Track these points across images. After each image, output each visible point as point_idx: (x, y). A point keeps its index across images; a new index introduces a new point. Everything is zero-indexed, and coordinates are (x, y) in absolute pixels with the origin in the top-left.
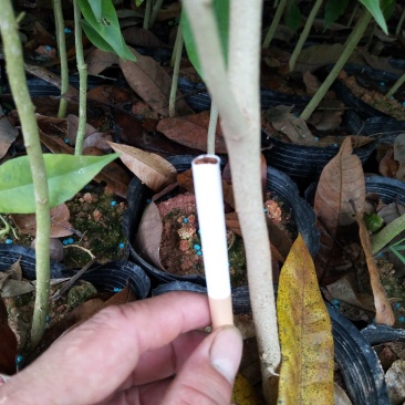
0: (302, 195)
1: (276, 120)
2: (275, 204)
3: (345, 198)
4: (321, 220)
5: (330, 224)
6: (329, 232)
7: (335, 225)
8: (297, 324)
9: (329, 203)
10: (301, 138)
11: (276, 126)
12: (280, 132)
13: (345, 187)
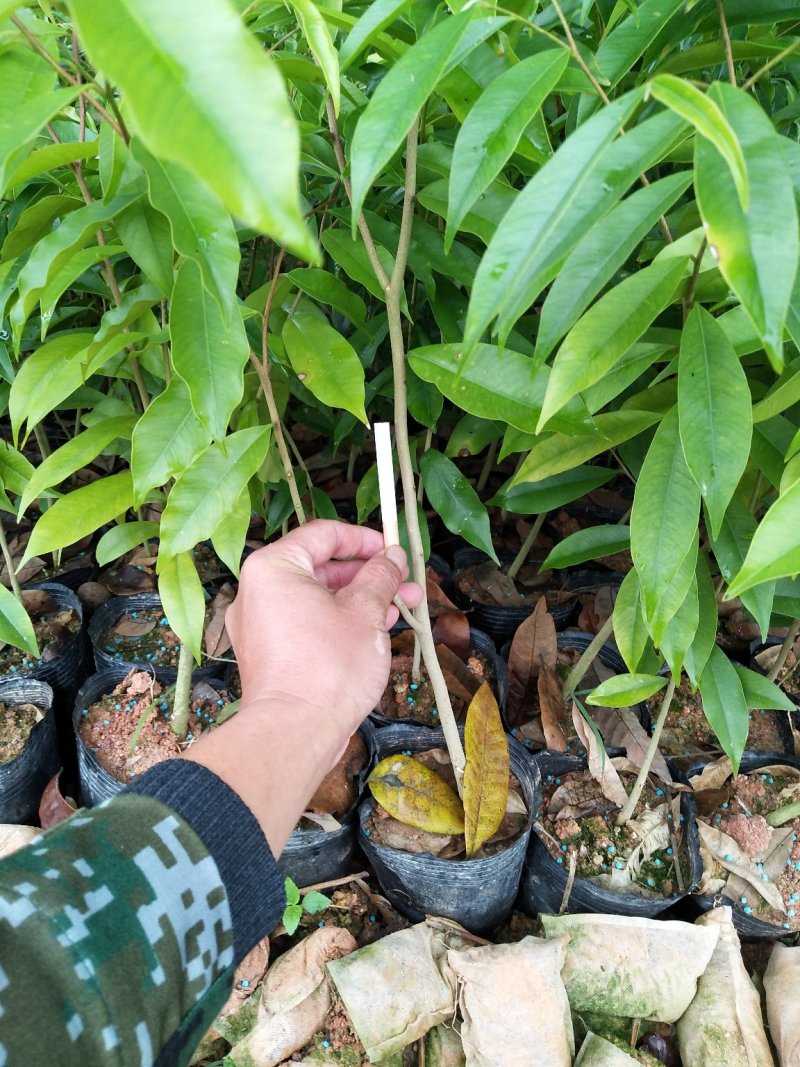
0: (498, 652)
1: (484, 579)
2: (477, 661)
3: (537, 652)
4: (515, 673)
5: (522, 676)
6: (521, 683)
7: (526, 677)
8: (480, 743)
9: (523, 657)
10: (505, 597)
11: (483, 585)
12: (487, 592)
13: (537, 643)
